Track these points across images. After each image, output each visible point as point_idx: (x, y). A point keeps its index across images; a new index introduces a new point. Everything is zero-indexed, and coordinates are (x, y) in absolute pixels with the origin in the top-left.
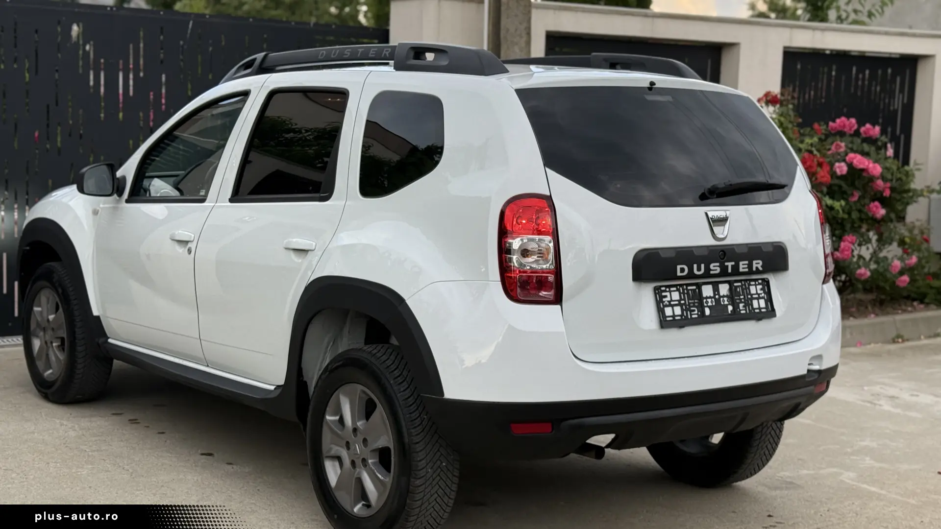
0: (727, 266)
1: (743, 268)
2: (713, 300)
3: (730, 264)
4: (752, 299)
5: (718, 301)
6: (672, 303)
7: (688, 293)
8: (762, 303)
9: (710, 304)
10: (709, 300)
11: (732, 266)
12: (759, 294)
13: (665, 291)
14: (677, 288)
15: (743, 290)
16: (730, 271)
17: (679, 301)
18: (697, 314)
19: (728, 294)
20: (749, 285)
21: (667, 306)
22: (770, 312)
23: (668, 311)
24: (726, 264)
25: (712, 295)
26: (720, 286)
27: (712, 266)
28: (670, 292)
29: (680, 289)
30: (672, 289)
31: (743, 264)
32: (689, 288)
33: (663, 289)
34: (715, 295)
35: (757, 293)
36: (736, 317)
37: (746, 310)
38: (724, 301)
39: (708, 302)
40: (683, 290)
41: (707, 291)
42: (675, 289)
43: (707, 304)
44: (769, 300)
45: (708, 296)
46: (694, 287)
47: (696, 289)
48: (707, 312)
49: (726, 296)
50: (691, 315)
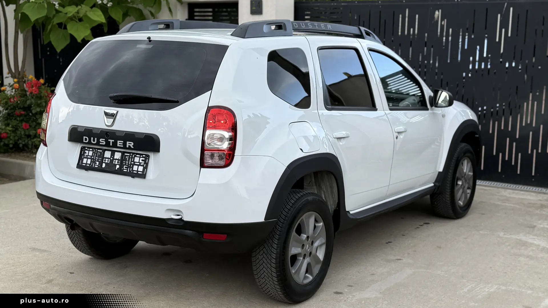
0: (110, 141)
1: (119, 145)
2: (109, 160)
3: (111, 141)
4: (134, 164)
5: (112, 161)
6: (88, 157)
7: (97, 154)
8: (141, 169)
9: (106, 162)
10: (107, 160)
11: (112, 142)
12: (140, 163)
13: (87, 150)
14: (93, 149)
15: (129, 158)
16: (111, 145)
17: (91, 156)
18: (98, 165)
19: (120, 159)
20: (135, 156)
21: (85, 158)
22: (143, 176)
23: (85, 161)
24: (109, 140)
25: (109, 157)
26: (116, 153)
27: (101, 140)
28: (89, 151)
29: (94, 150)
30: (90, 150)
31: (120, 142)
32: (98, 151)
33: (86, 148)
34: (111, 157)
35: (139, 162)
36: (120, 172)
37: (127, 170)
38: (115, 162)
39: (106, 160)
40: (95, 151)
41: (108, 154)
42: (91, 150)
43: (105, 161)
44: (146, 168)
45: (107, 157)
46: (101, 151)
47: (102, 152)
48: (104, 165)
49: (118, 160)
50: (95, 165)
